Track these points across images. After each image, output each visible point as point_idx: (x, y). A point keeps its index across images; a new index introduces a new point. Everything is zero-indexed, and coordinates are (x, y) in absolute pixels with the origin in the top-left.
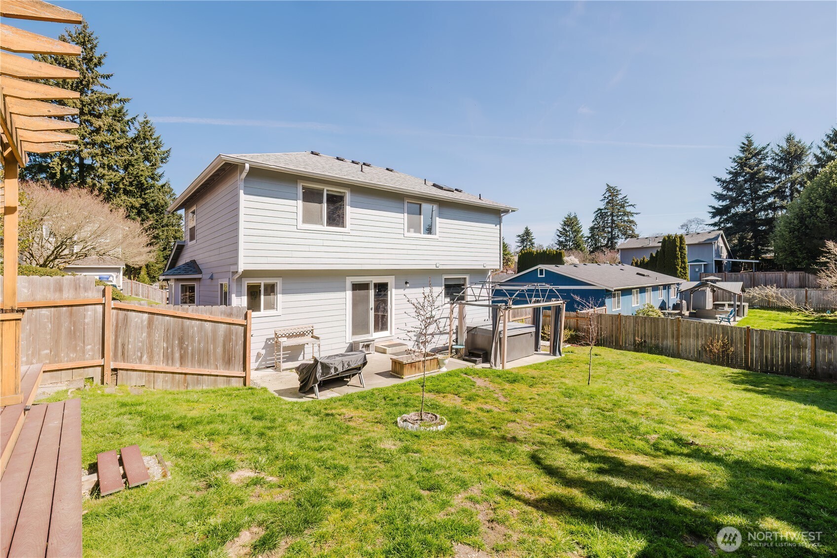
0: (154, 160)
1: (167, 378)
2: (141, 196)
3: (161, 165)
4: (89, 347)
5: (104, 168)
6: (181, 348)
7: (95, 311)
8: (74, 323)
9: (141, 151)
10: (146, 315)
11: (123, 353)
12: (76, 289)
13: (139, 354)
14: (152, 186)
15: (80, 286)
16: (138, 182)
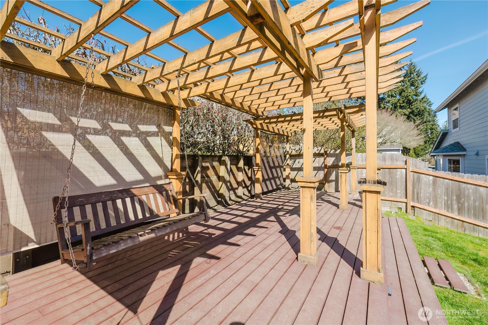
0: (417, 85)
1: (448, 220)
2: (409, 108)
3: (421, 86)
4: (399, 191)
5: (389, 97)
6: (459, 202)
7: (401, 172)
8: (392, 177)
9: (408, 82)
10: (432, 177)
11: (418, 198)
12: (392, 160)
13: (428, 201)
14: (416, 100)
15: (393, 159)
16: (407, 100)
